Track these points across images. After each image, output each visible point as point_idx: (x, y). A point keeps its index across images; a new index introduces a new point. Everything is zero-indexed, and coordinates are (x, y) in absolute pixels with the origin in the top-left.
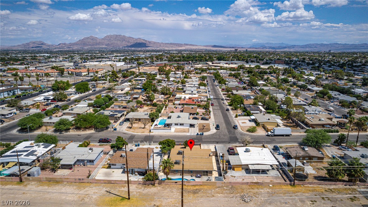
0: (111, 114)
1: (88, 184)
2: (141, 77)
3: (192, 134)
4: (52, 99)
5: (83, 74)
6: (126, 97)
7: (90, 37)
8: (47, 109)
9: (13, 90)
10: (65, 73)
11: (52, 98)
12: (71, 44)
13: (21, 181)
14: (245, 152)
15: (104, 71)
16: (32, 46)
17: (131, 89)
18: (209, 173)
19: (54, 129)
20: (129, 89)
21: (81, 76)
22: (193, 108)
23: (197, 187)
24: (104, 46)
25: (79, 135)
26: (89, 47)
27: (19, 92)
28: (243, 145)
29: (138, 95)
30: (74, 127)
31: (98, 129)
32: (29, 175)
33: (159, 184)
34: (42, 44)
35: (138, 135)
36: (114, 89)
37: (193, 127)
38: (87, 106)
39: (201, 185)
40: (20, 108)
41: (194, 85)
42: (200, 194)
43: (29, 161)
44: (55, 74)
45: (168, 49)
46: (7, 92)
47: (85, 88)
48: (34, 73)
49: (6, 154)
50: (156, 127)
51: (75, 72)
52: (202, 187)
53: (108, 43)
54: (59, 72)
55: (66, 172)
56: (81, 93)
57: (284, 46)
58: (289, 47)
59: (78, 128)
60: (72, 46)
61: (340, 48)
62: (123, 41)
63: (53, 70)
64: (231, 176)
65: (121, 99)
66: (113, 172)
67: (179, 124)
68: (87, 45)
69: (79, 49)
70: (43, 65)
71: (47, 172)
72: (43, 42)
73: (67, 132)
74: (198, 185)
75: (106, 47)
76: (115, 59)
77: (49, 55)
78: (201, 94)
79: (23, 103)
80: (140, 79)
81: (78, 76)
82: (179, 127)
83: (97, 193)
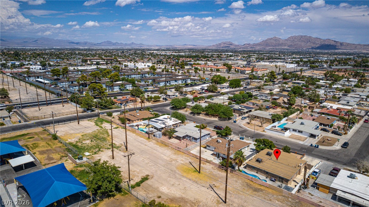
0: (240, 109)
1: (182, 153)
2: (301, 81)
3: (306, 144)
4: (206, 90)
5: (247, 72)
6: (267, 97)
7: (274, 38)
8: (198, 96)
9: (186, 79)
10: (232, 70)
11: (206, 88)
12: (254, 45)
13: (149, 138)
14: (348, 177)
15: (268, 71)
16: (222, 46)
17: (280, 90)
18: (285, 181)
19: (191, 111)
20: (278, 90)
21: (245, 74)
22: (328, 119)
23: (262, 188)
24: (286, 47)
25: (204, 120)
26: (271, 48)
27: (189, 82)
28: (359, 171)
29: (278, 96)
30: (205, 113)
31: (221, 119)
32: (154, 136)
33: (231, 172)
34: (231, 44)
35: (250, 131)
36: (263, 89)
37: (314, 137)
38: (227, 99)
39: (268, 187)
40: (181, 93)
41: (360, 96)
42: (260, 193)
43: (159, 127)
44: (224, 70)
45: (367, 52)
46: (182, 80)
47: (237, 84)
48: (209, 68)
49: (152, 120)
50: (273, 128)
51: (241, 70)
52: (266, 189)
53: (290, 44)
54: (228, 69)
55: (176, 141)
56: (232, 88)
59: (207, 114)
60: (255, 47)
62: (308, 42)
63: (224, 67)
64: (309, 193)
65: (261, 98)
66: (206, 151)
67: (297, 131)
68: (269, 46)
69: (261, 49)
70: (221, 62)
71: (166, 137)
72: (232, 43)
73: (198, 116)
74: (264, 186)
75: (288, 48)
76: (291, 60)
77: (231, 54)
78: (363, 107)
79: (184, 89)
80: (299, 83)
81: (242, 73)
82: (296, 134)
83: (183, 160)
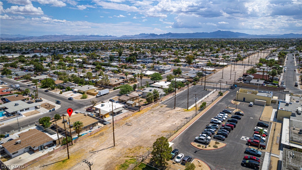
3: (45, 113)
28: (92, 105)
39: (99, 131)
52: (102, 131)
57: (22, 37)
58: (28, 38)
61: (68, 38)
67: (24, 110)
82: (26, 112)
